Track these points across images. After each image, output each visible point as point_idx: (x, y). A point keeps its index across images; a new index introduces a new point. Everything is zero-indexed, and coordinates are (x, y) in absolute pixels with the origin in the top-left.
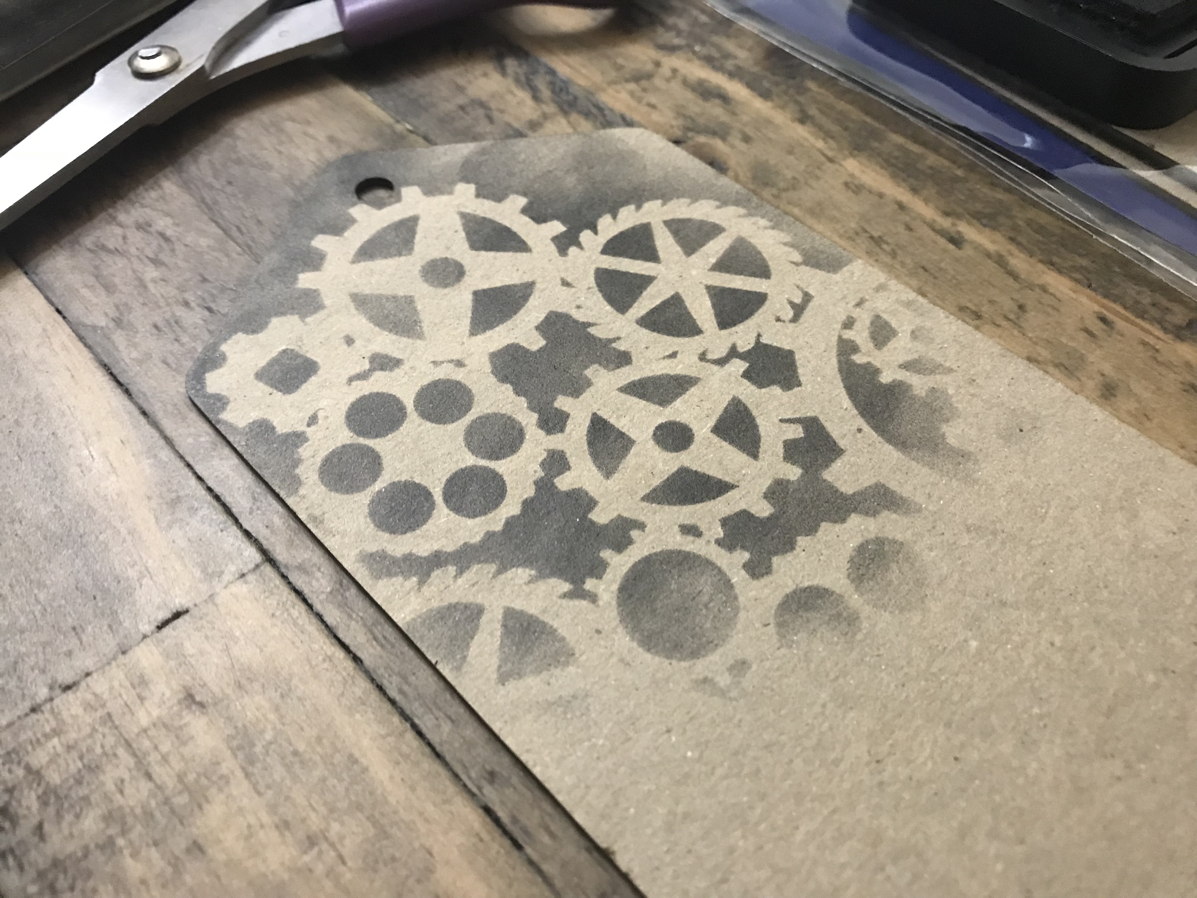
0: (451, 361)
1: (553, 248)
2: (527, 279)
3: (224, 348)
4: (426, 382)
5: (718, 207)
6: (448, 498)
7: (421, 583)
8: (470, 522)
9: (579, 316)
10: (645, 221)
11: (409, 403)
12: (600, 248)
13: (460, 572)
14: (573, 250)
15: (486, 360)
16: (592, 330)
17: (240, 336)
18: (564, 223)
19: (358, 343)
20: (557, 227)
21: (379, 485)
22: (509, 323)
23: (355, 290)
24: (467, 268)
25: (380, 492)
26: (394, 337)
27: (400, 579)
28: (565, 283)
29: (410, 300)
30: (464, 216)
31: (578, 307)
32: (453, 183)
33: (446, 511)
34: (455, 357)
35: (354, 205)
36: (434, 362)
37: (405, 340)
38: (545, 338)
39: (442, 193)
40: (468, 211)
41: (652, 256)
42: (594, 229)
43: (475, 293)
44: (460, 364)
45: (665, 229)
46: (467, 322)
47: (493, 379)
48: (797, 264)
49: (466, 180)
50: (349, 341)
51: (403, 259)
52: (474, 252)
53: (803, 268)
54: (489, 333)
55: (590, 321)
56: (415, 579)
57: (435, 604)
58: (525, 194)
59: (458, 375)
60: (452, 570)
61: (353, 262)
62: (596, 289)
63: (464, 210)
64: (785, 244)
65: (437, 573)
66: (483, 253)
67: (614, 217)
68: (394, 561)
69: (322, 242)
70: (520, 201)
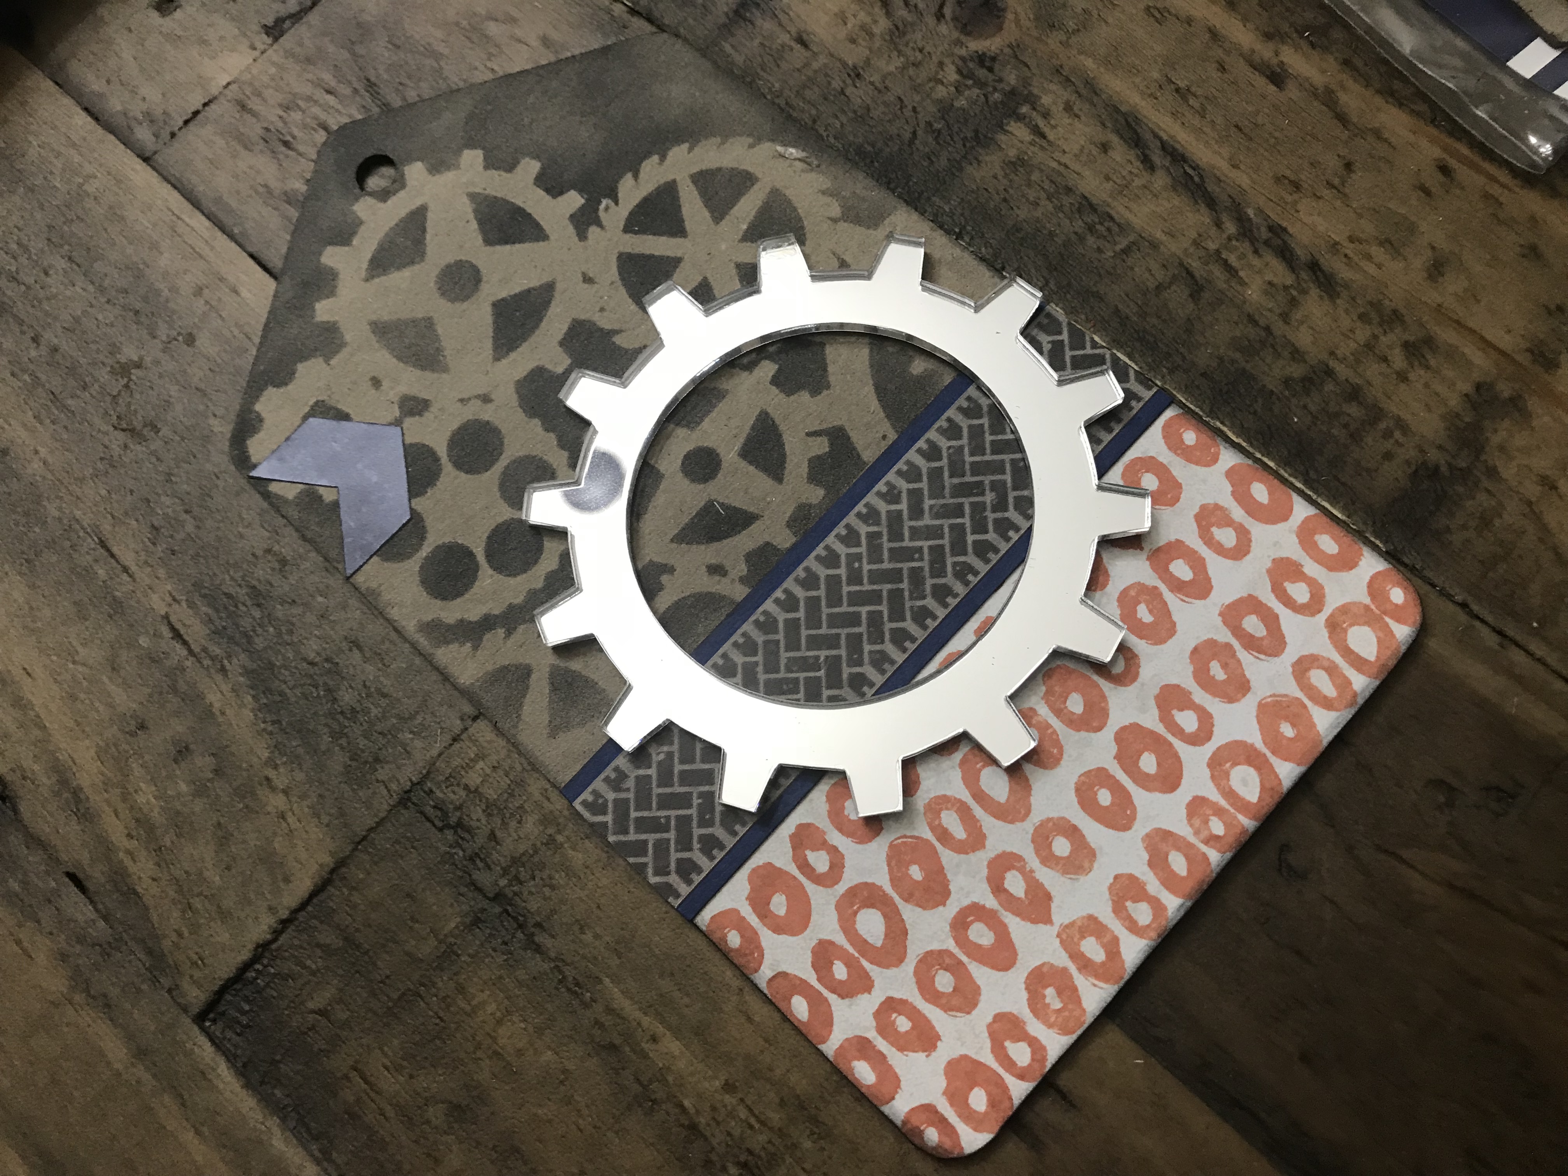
0: (478, 397)
1: (571, 230)
2: (546, 279)
3: (258, 407)
4: (455, 426)
5: (751, 146)
6: (490, 556)
7: (476, 648)
8: (512, 581)
9: (605, 323)
10: (670, 177)
11: (442, 451)
12: (622, 224)
13: (509, 633)
14: (593, 231)
15: (511, 390)
16: (618, 340)
17: (271, 391)
18: (581, 191)
19: (386, 384)
20: (574, 200)
21: (426, 550)
22: (533, 339)
23: (374, 317)
24: (483, 271)
25: (427, 558)
26: (418, 372)
27: (457, 645)
28: (588, 280)
29: (429, 323)
30: (472, 196)
31: (602, 310)
32: (458, 152)
33: (490, 572)
34: (480, 392)
35: (357, 199)
36: (462, 400)
37: (430, 376)
38: (571, 356)
39: (448, 169)
40: (478, 190)
41: (677, 229)
42: (614, 196)
43: (494, 305)
44: (486, 399)
45: (692, 187)
46: (489, 344)
47: (520, 414)
48: (835, 221)
49: (471, 144)
50: (376, 382)
51: (416, 267)
52: (489, 249)
53: (843, 225)
54: (513, 355)
55: (616, 327)
56: (469, 645)
57: (490, 667)
58: (537, 157)
59: (487, 414)
60: (501, 632)
61: (367, 280)
62: (619, 283)
63: (471, 189)
64: (824, 193)
65: (488, 636)
66: (498, 248)
67: (636, 177)
68: (449, 628)
69: (332, 257)
70: (531, 167)
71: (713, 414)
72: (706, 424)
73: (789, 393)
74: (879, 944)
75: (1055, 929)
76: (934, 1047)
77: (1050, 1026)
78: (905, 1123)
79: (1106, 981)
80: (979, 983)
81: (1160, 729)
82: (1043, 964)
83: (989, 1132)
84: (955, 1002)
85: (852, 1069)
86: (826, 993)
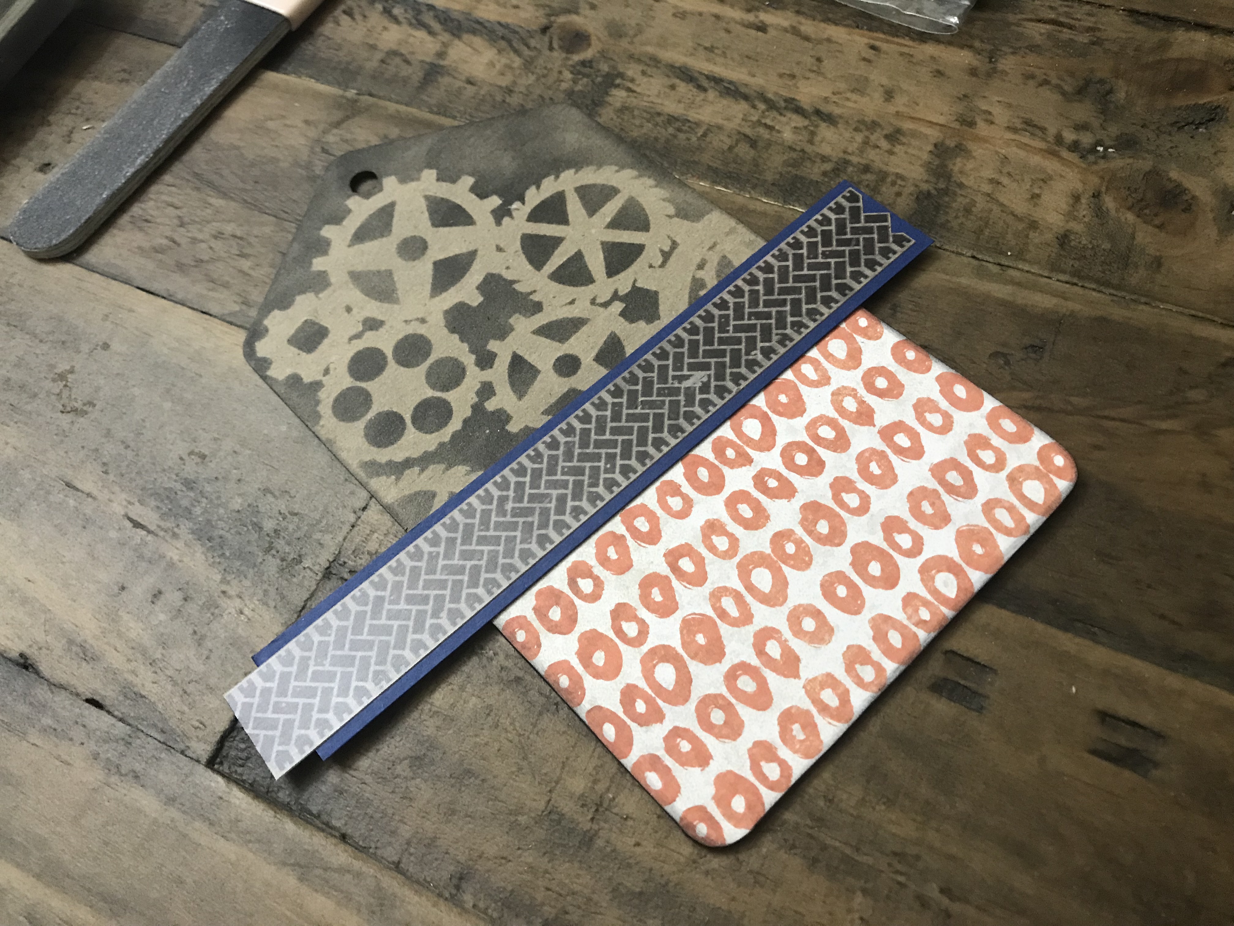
0: (417, 319)
1: (491, 219)
2: (471, 248)
3: (266, 322)
4: (400, 336)
5: (617, 171)
6: (415, 420)
7: (398, 479)
8: (428, 436)
9: (508, 275)
10: (560, 189)
11: (389, 352)
12: (526, 217)
13: (423, 470)
14: (506, 220)
15: (441, 316)
16: (516, 286)
17: (276, 312)
18: (500, 196)
19: (355, 311)
20: (495, 201)
21: (371, 415)
22: (458, 285)
23: (351, 269)
24: (430, 243)
25: (371, 420)
26: (379, 304)
27: (384, 477)
28: (499, 249)
29: (389, 273)
30: (427, 198)
31: (508, 268)
32: (420, 170)
33: (413, 430)
34: (420, 316)
35: (349, 197)
36: (406, 321)
37: (386, 305)
38: (482, 295)
39: (412, 180)
40: (431, 194)
41: (563, 220)
42: (522, 199)
43: (435, 263)
44: (423, 321)
45: (575, 195)
46: (429, 287)
47: (446, 331)
48: (670, 217)
49: (430, 166)
50: (349, 309)
51: (384, 239)
52: (435, 229)
53: (676, 220)
54: (444, 295)
55: (516, 278)
56: (393, 477)
57: (407, 493)
58: (472, 175)
59: (421, 330)
60: (417, 469)
61: (349, 246)
62: (521, 252)
63: (427, 193)
64: (664, 200)
65: (407, 472)
66: (441, 229)
67: (538, 187)
68: (380, 465)
69: (328, 231)
70: (469, 181)
71: (578, 334)
72: (572, 340)
73: (632, 321)
74: (671, 688)
75: (802, 682)
76: (707, 764)
77: (795, 752)
78: (681, 819)
79: (839, 721)
80: (743, 718)
81: (884, 546)
82: (791, 707)
83: (746, 828)
84: (725, 731)
85: (645, 779)
86: (629, 722)
